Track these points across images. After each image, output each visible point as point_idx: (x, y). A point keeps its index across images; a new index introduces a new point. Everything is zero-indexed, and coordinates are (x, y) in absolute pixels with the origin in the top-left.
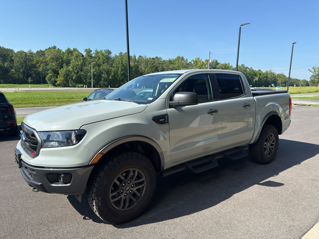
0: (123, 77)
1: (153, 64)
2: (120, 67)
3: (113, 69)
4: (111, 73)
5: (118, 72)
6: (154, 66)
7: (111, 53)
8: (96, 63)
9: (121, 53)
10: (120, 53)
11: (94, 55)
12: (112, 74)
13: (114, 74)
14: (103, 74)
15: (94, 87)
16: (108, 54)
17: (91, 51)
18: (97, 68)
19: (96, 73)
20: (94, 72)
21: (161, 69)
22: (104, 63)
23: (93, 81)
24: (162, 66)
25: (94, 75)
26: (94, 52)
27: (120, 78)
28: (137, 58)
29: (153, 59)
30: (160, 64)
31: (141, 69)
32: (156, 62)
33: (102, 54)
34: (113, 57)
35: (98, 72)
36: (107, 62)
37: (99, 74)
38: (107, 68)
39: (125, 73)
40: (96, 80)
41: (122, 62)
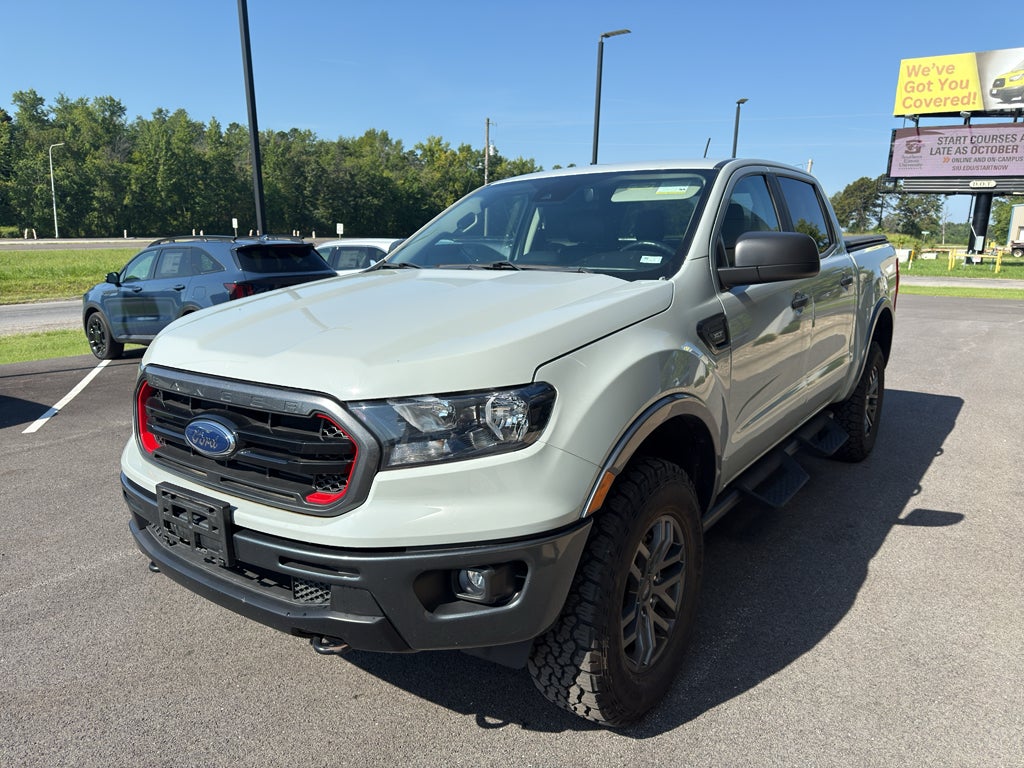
0: (175, 198)
1: (283, 155)
2: (161, 161)
3: (137, 170)
4: (129, 184)
5: (155, 180)
6: (289, 160)
7: (122, 110)
8: (68, 148)
9: (160, 111)
10: (155, 110)
11: (52, 117)
12: (133, 187)
13: (141, 188)
14: (97, 186)
15: (64, 235)
16: (113, 113)
17: (41, 101)
18: (70, 164)
19: (67, 182)
20: (62, 179)
21: (313, 170)
22: (97, 148)
23: (58, 215)
24: (317, 162)
25: (62, 193)
26: (55, 105)
27: (164, 204)
28: (224, 130)
29: (282, 135)
30: (307, 153)
31: (241, 169)
32: (296, 147)
33: (89, 114)
34: (131, 126)
35: (76, 178)
36: (109, 143)
37: (83, 186)
38: (113, 167)
39: (181, 184)
40: (69, 208)
41: (168, 143)
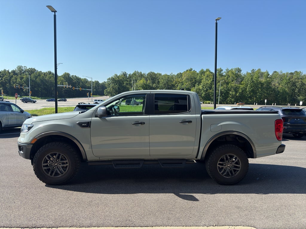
0: (252, 94)
1: (289, 79)
2: (249, 83)
3: (242, 86)
4: (239, 90)
5: (246, 89)
6: (291, 81)
7: (241, 71)
8: (225, 81)
9: (253, 70)
10: (252, 70)
11: (224, 74)
12: (240, 91)
13: (242, 91)
14: (231, 91)
15: (219, 104)
16: (238, 72)
17: (222, 70)
18: (225, 86)
19: (223, 90)
20: (222, 89)
21: (299, 84)
22: (232, 81)
23: (220, 98)
24: (302, 82)
25: (221, 93)
26: (225, 71)
27: (248, 95)
28: (271, 74)
29: (292, 74)
30: (298, 79)
31: (275, 85)
32: (295, 77)
33: (232, 73)
34: (244, 75)
35: (226, 89)
36: (236, 79)
37: (227, 91)
38: (236, 86)
39: (254, 90)
40: (223, 96)
41: (252, 79)
